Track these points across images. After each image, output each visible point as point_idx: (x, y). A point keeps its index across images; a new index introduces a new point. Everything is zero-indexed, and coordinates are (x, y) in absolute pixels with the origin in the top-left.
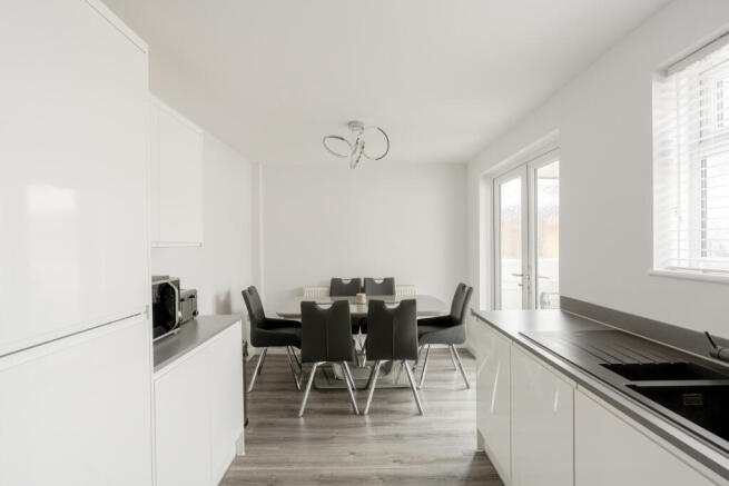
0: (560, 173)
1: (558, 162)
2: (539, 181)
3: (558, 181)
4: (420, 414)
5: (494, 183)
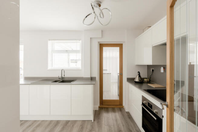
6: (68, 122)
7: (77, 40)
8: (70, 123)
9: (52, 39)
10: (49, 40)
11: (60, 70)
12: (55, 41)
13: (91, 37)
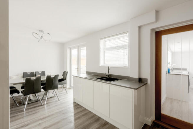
0: (86, 49)
1: (86, 48)
2: (81, 50)
3: (86, 51)
4: (59, 100)
5: (71, 49)
6: (106, 124)
7: (124, 34)
8: (107, 126)
9: (102, 38)
10: (101, 39)
11: (107, 67)
12: (105, 39)
13: (139, 25)
